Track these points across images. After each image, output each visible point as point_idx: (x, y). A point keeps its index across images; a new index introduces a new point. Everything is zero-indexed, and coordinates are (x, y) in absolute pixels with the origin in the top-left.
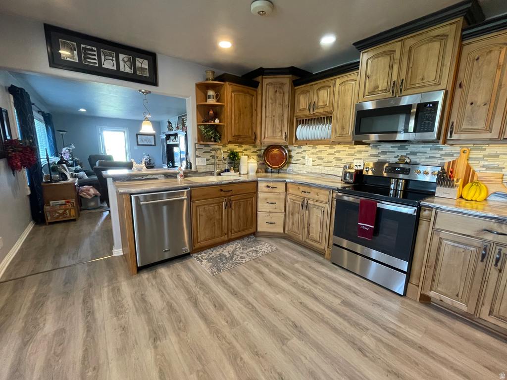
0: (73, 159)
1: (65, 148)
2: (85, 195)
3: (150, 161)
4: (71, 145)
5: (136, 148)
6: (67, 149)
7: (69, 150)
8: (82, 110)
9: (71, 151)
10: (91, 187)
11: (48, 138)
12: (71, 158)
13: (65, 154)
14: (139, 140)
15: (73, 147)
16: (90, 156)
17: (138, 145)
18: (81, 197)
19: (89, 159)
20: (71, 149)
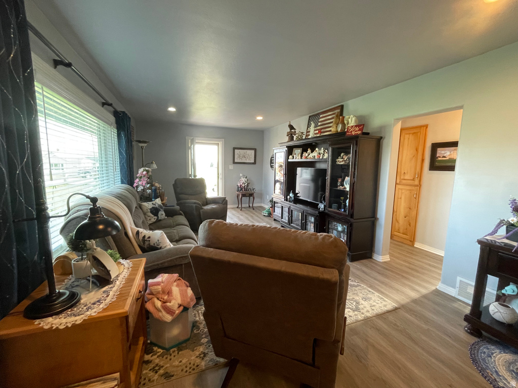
0: (152, 185)
1: (142, 170)
2: (159, 310)
3: (248, 186)
4: (152, 163)
5: (231, 167)
6: (144, 171)
7: (148, 171)
8: (172, 109)
9: (150, 173)
10: (176, 275)
11: (120, 152)
12: (148, 186)
13: (141, 177)
14: (236, 156)
15: (155, 166)
16: (175, 181)
17: (234, 163)
18: (148, 313)
19: (173, 185)
20: (150, 169)
